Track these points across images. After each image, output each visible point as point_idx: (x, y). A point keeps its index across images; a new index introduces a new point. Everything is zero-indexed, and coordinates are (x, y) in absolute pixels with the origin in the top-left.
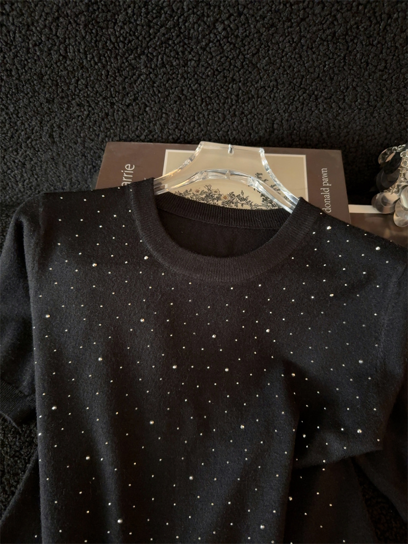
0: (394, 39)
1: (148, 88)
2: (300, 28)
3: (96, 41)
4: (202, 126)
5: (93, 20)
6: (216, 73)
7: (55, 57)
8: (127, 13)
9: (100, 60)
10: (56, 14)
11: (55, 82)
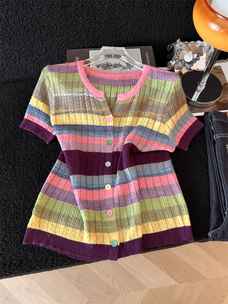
0: (165, 5)
1: (82, 28)
2: (133, 4)
3: (64, 13)
4: (102, 41)
5: (63, 6)
6: (106, 21)
7: (49, 19)
8: (75, 3)
9: (65, 19)
10: (51, 4)
11: (49, 28)
